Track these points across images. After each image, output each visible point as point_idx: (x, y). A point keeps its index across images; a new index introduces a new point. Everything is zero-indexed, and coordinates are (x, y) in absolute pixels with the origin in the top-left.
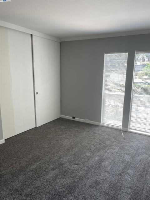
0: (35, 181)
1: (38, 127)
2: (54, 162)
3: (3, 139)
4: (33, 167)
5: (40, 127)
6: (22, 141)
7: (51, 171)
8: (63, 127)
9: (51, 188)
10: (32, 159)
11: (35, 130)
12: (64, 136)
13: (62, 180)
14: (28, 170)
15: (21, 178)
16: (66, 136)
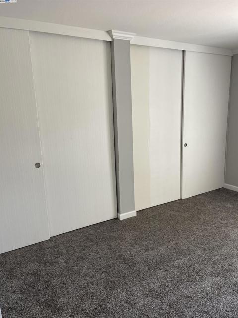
0: (182, 286)
1: (185, 199)
2: (215, 263)
3: (134, 210)
4: (179, 262)
5: (188, 199)
6: (160, 218)
7: (209, 277)
8: (228, 205)
9: (209, 305)
10: (177, 249)
11: (180, 203)
12: (232, 221)
13: (229, 297)
14: (171, 264)
15: (161, 274)
16: (235, 222)
